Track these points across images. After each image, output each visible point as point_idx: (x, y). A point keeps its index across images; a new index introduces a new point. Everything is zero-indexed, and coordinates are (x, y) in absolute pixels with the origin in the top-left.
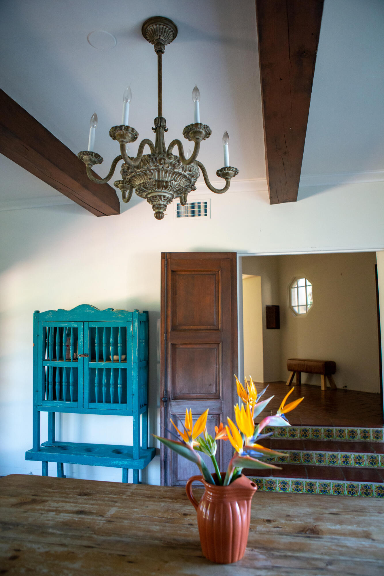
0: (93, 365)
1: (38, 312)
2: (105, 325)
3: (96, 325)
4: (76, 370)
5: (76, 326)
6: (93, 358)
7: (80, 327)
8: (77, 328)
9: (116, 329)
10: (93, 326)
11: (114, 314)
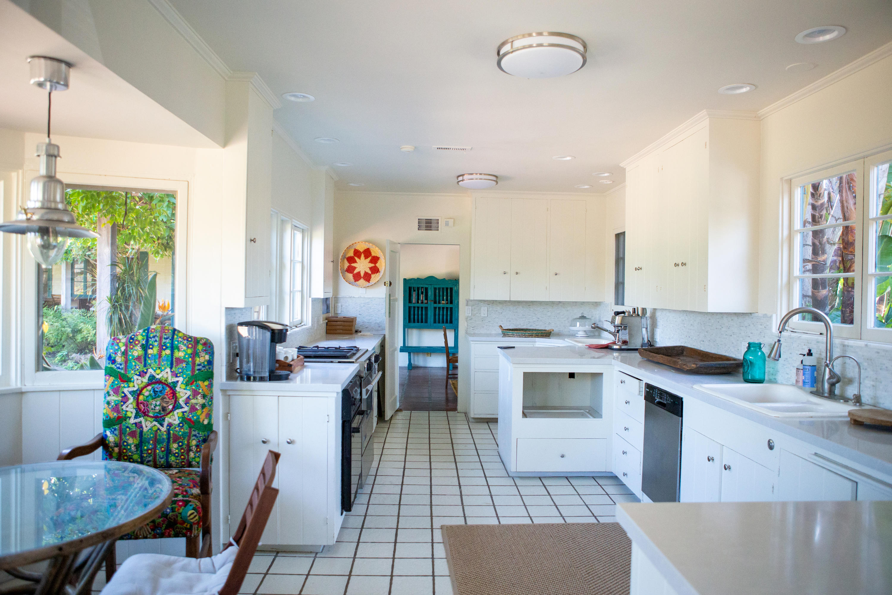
0: (435, 305)
1: (406, 279)
2: (442, 286)
3: (437, 287)
4: (426, 308)
5: (427, 287)
6: (435, 303)
7: (429, 287)
8: (427, 288)
9: (447, 289)
10: (436, 287)
11: (446, 281)
